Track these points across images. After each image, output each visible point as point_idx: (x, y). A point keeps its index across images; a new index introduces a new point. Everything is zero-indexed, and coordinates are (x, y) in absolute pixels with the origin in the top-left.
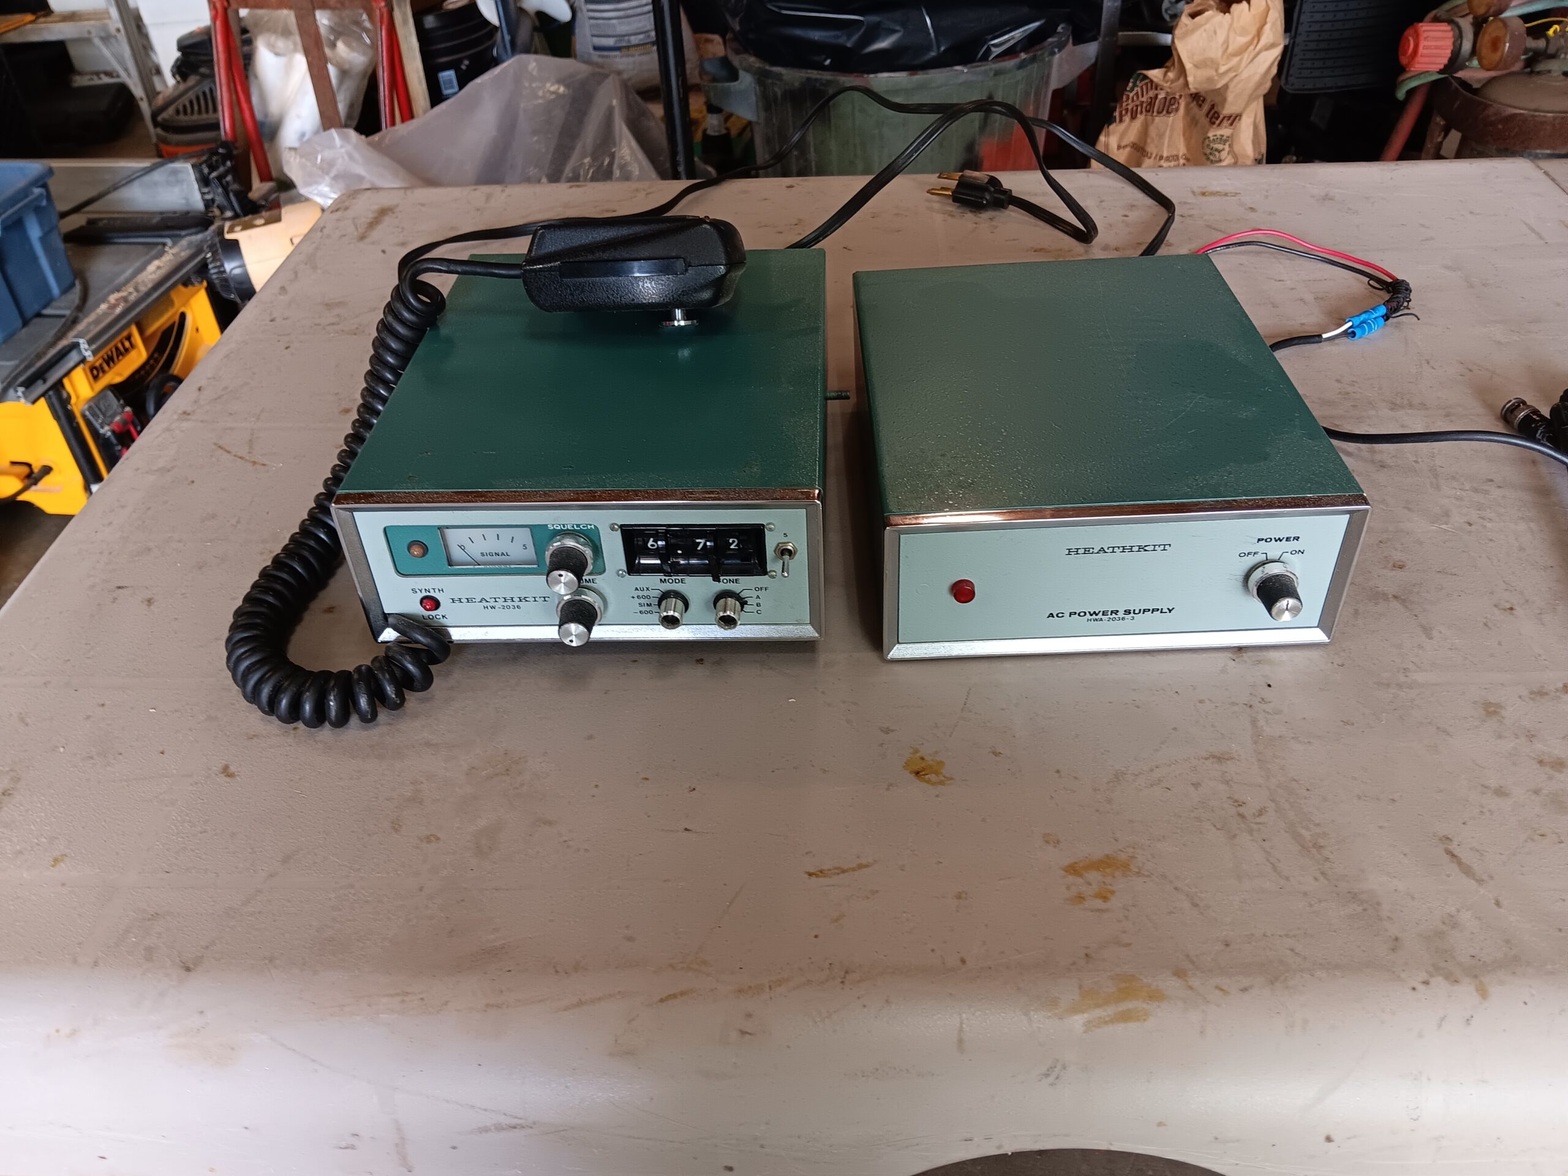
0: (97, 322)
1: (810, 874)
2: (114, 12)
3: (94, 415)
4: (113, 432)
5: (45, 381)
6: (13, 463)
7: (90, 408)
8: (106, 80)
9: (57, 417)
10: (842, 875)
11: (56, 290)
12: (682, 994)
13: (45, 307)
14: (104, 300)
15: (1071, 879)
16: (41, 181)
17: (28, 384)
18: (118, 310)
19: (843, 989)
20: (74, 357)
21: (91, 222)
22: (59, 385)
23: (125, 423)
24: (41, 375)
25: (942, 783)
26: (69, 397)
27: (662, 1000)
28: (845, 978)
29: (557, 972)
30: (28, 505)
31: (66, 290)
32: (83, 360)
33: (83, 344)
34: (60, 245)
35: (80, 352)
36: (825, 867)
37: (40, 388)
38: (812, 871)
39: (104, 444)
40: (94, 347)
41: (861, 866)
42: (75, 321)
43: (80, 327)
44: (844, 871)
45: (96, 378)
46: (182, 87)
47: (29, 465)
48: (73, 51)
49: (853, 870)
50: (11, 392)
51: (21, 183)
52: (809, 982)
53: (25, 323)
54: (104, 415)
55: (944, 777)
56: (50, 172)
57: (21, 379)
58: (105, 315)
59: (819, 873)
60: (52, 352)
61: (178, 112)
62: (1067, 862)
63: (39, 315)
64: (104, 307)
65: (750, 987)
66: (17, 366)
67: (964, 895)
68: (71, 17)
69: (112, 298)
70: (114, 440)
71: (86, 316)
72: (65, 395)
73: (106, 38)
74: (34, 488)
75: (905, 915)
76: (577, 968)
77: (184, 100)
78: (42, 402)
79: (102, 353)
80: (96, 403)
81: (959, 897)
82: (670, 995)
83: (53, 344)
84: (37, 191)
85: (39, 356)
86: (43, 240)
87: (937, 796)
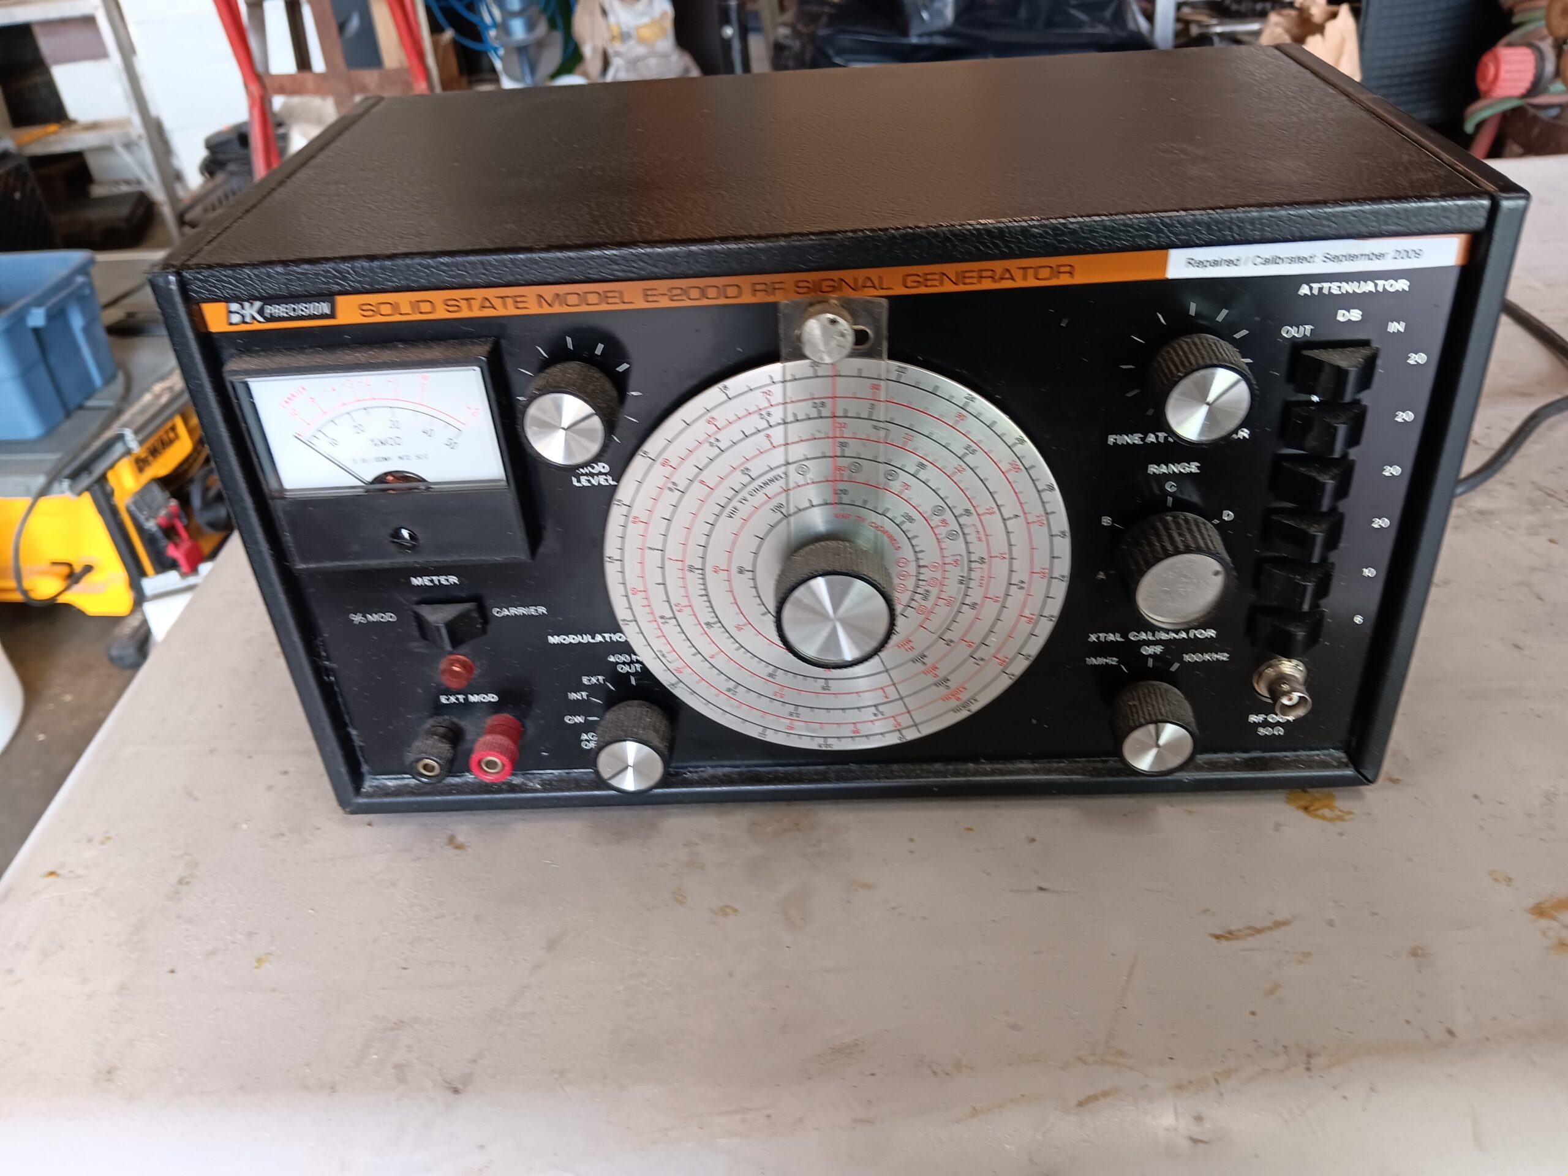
0: (142, 411)
1: (1218, 937)
2: (136, 120)
3: (140, 509)
4: (160, 527)
5: (90, 473)
6: (55, 564)
7: (135, 503)
8: (125, 189)
9: (101, 511)
10: (1258, 936)
11: (97, 379)
12: (1105, 1094)
13: (89, 397)
14: (148, 389)
15: (1543, 923)
16: (83, 269)
17: (74, 476)
18: (164, 399)
19: (1311, 1077)
20: (119, 449)
21: (130, 315)
22: (103, 479)
23: (171, 516)
24: (85, 468)
25: (1340, 818)
26: (113, 492)
27: (1080, 1104)
28: (1309, 1063)
29: (934, 1073)
30: (67, 607)
31: (109, 380)
32: (128, 452)
33: (129, 434)
34: (102, 335)
35: (125, 443)
36: (1233, 928)
37: (86, 480)
38: (1218, 932)
39: (149, 540)
40: (141, 436)
41: (1278, 925)
42: (118, 412)
43: (126, 417)
44: (1259, 931)
45: (141, 470)
46: (210, 185)
47: (69, 565)
48: (93, 162)
49: (1270, 928)
50: (56, 486)
51: (63, 272)
52: (1265, 1071)
53: (68, 415)
54: (150, 507)
55: (1341, 811)
56: (92, 262)
57: (68, 471)
58: (150, 405)
59: (1228, 935)
60: (97, 444)
61: (206, 210)
62: (1531, 902)
63: (81, 407)
64: (147, 397)
65: (1190, 1082)
66: (60, 460)
67: (1420, 952)
68: (94, 126)
69: (158, 388)
70: (160, 535)
71: (131, 404)
72: (108, 489)
73: (128, 145)
74: (76, 588)
75: (1355, 980)
76: (958, 1066)
77: (213, 198)
78: (87, 498)
79: (148, 444)
80: (141, 497)
81: (1414, 953)
82: (1089, 1097)
83: (97, 435)
84: (80, 279)
85: (84, 447)
86: (87, 330)
87: (1341, 834)
